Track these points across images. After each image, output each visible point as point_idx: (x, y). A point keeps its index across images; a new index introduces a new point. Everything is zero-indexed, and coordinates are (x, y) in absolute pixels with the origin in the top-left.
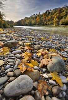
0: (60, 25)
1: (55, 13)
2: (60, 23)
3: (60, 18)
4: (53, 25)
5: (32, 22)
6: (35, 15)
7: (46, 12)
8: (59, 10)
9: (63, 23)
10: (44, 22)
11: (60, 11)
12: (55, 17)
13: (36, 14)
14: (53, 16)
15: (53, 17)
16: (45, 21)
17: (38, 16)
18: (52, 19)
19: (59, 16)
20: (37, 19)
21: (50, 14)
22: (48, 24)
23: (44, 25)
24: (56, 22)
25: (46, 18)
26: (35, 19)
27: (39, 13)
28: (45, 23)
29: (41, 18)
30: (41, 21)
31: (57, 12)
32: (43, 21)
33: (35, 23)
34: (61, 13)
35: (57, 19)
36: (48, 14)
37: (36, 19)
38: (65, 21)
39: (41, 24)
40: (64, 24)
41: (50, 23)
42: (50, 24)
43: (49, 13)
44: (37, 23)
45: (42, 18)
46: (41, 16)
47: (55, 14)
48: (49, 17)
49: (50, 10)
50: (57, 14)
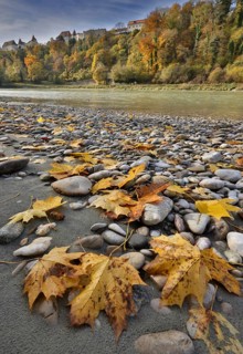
0: (113, 83)
1: (91, 45)
2: (112, 75)
3: (109, 61)
4: (91, 84)
5: (7, 72)
6: (13, 43)
7: (61, 38)
8: (102, 35)
9: (120, 76)
10: (58, 74)
11: (106, 39)
12: (95, 57)
13: (20, 42)
14: (88, 53)
15: (87, 56)
16: (62, 67)
17: (31, 48)
18: (84, 64)
19: (105, 54)
20: (27, 61)
21: (77, 47)
22: (75, 80)
23: (59, 83)
24: (99, 73)
25: (65, 59)
26: (17, 61)
27: (34, 39)
28: (64, 74)
29: (42, 57)
30: (47, 67)
31: (98, 43)
32: (56, 69)
33: (21, 75)
34: (111, 45)
35: (100, 66)
36: (70, 48)
37: (22, 60)
38: (123, 71)
39: (46, 79)
40: (124, 79)
41: (79, 75)
42: (81, 79)
43: (73, 42)
44: (30, 76)
45: (46, 57)
46: (44, 50)
47: (93, 48)
48: (75, 57)
49: (75, 34)
50: (99, 48)
